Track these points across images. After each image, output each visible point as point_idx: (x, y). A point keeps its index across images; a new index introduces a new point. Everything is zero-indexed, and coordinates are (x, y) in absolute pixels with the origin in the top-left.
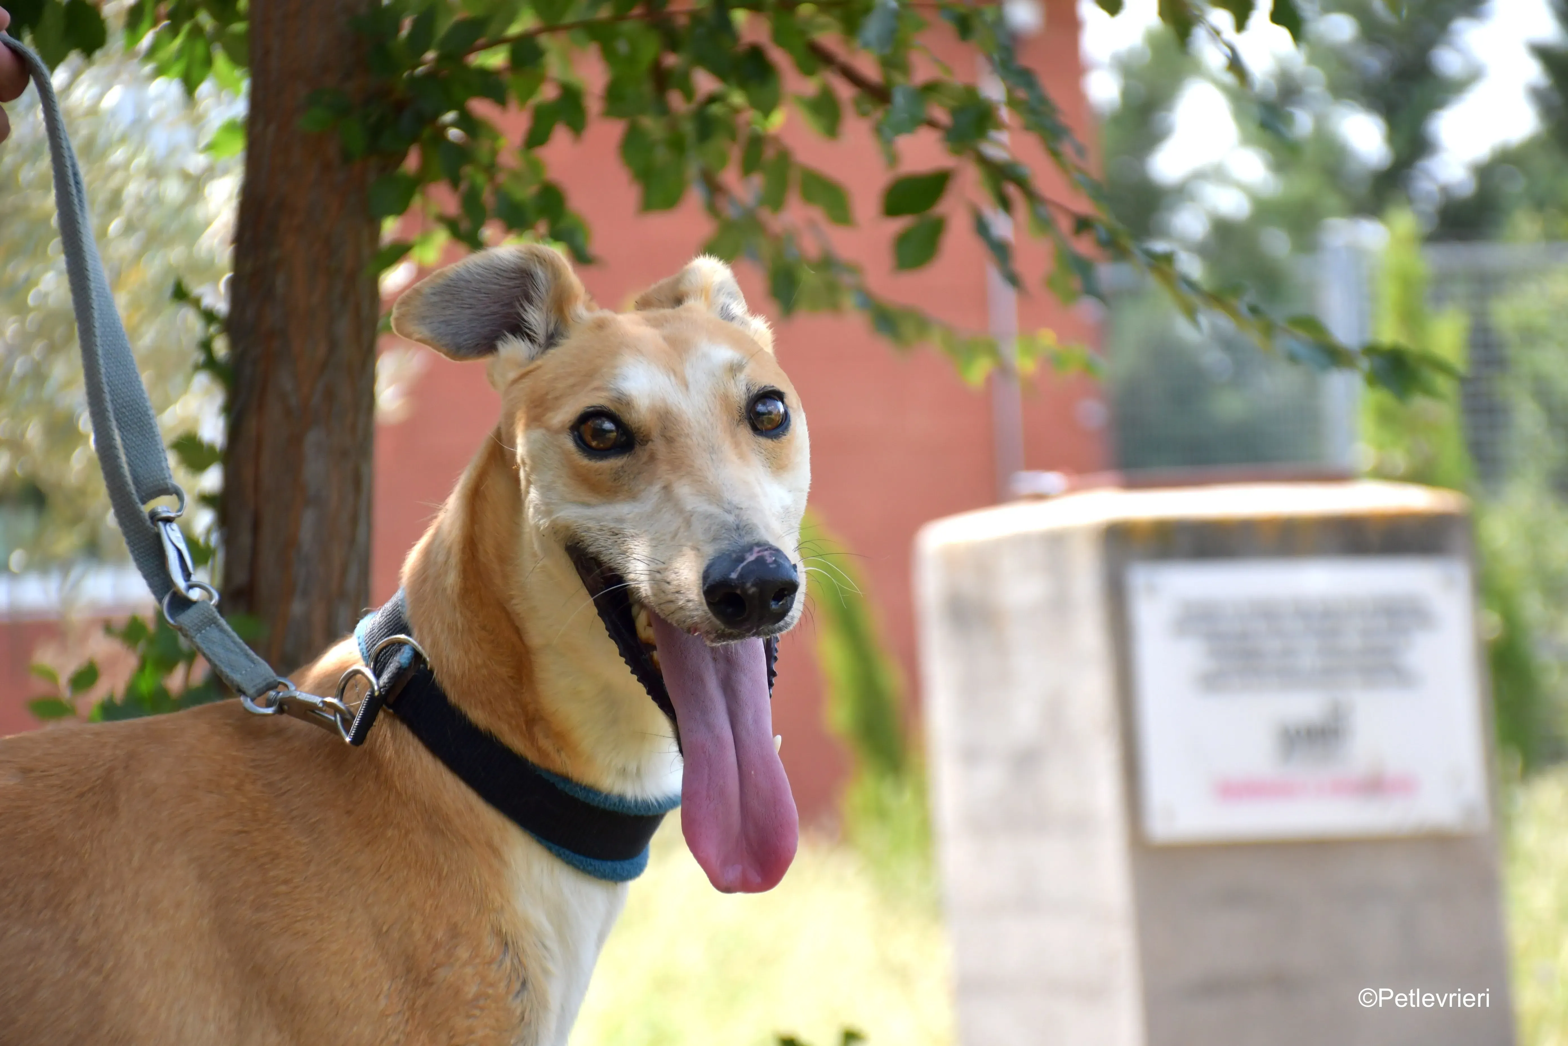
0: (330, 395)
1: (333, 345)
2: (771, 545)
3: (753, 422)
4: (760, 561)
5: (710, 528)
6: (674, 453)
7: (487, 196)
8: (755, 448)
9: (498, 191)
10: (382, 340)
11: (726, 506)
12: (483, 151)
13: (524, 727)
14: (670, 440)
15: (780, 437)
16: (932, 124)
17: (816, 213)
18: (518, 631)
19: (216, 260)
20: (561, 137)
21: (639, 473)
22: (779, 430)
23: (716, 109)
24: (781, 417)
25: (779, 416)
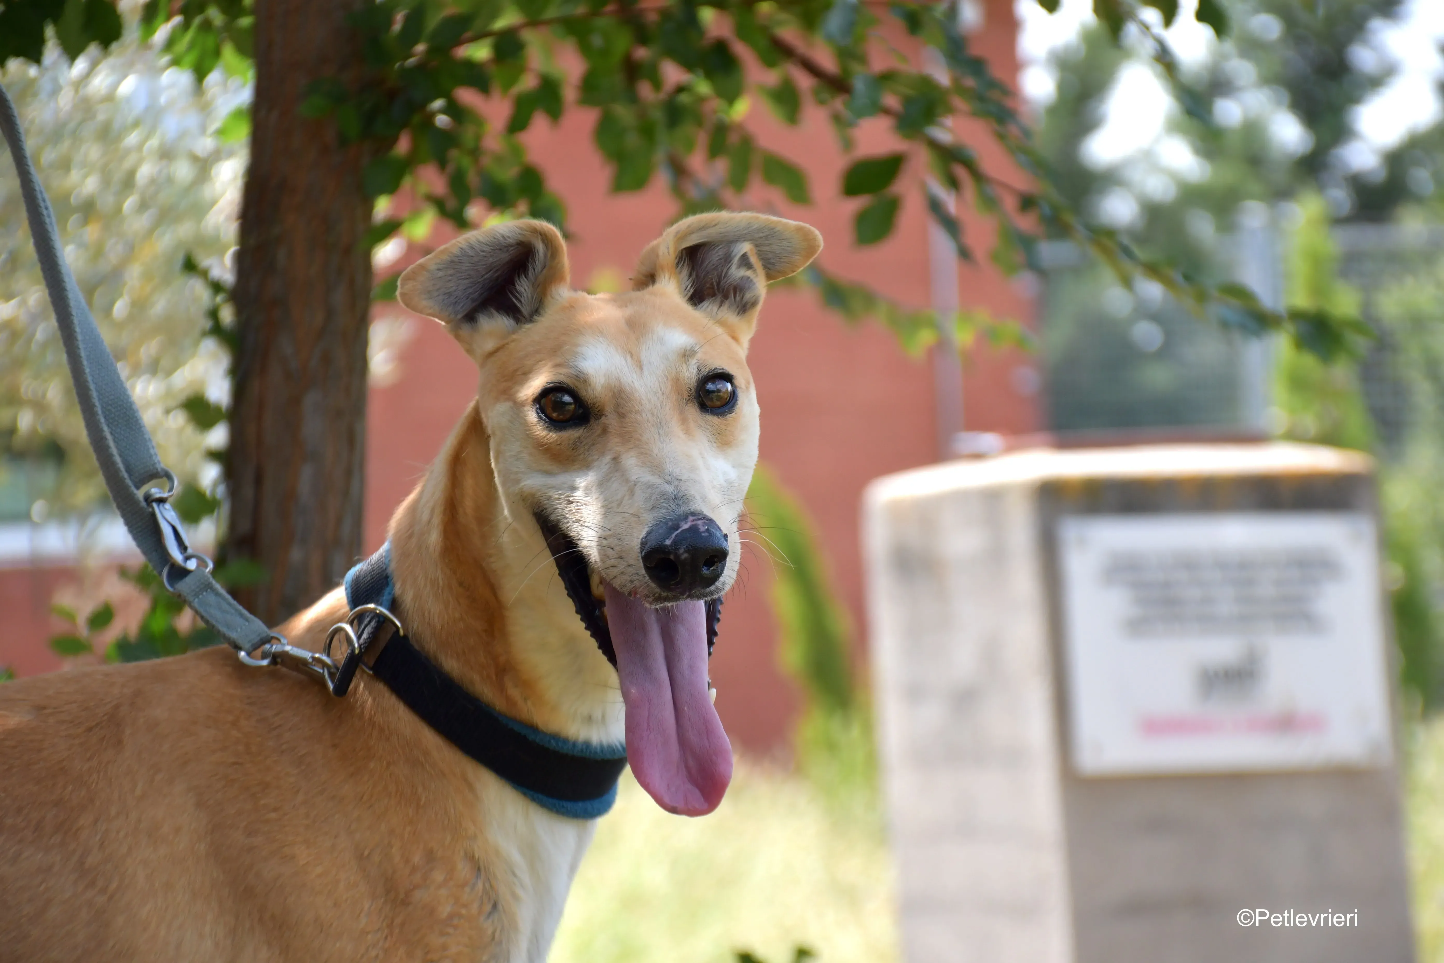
0: (327, 360)
1: (330, 314)
2: (705, 515)
3: (702, 400)
4: (694, 529)
5: (651, 497)
6: (625, 427)
7: (472, 178)
8: (702, 425)
9: (481, 171)
10: (376, 309)
11: (667, 477)
12: (468, 135)
13: (494, 677)
14: (622, 416)
15: (726, 415)
16: (887, 111)
17: (776, 195)
18: (493, 589)
19: (222, 235)
20: (540, 123)
21: (593, 445)
22: (726, 408)
23: (684, 98)
24: (729, 394)
25: (727, 394)
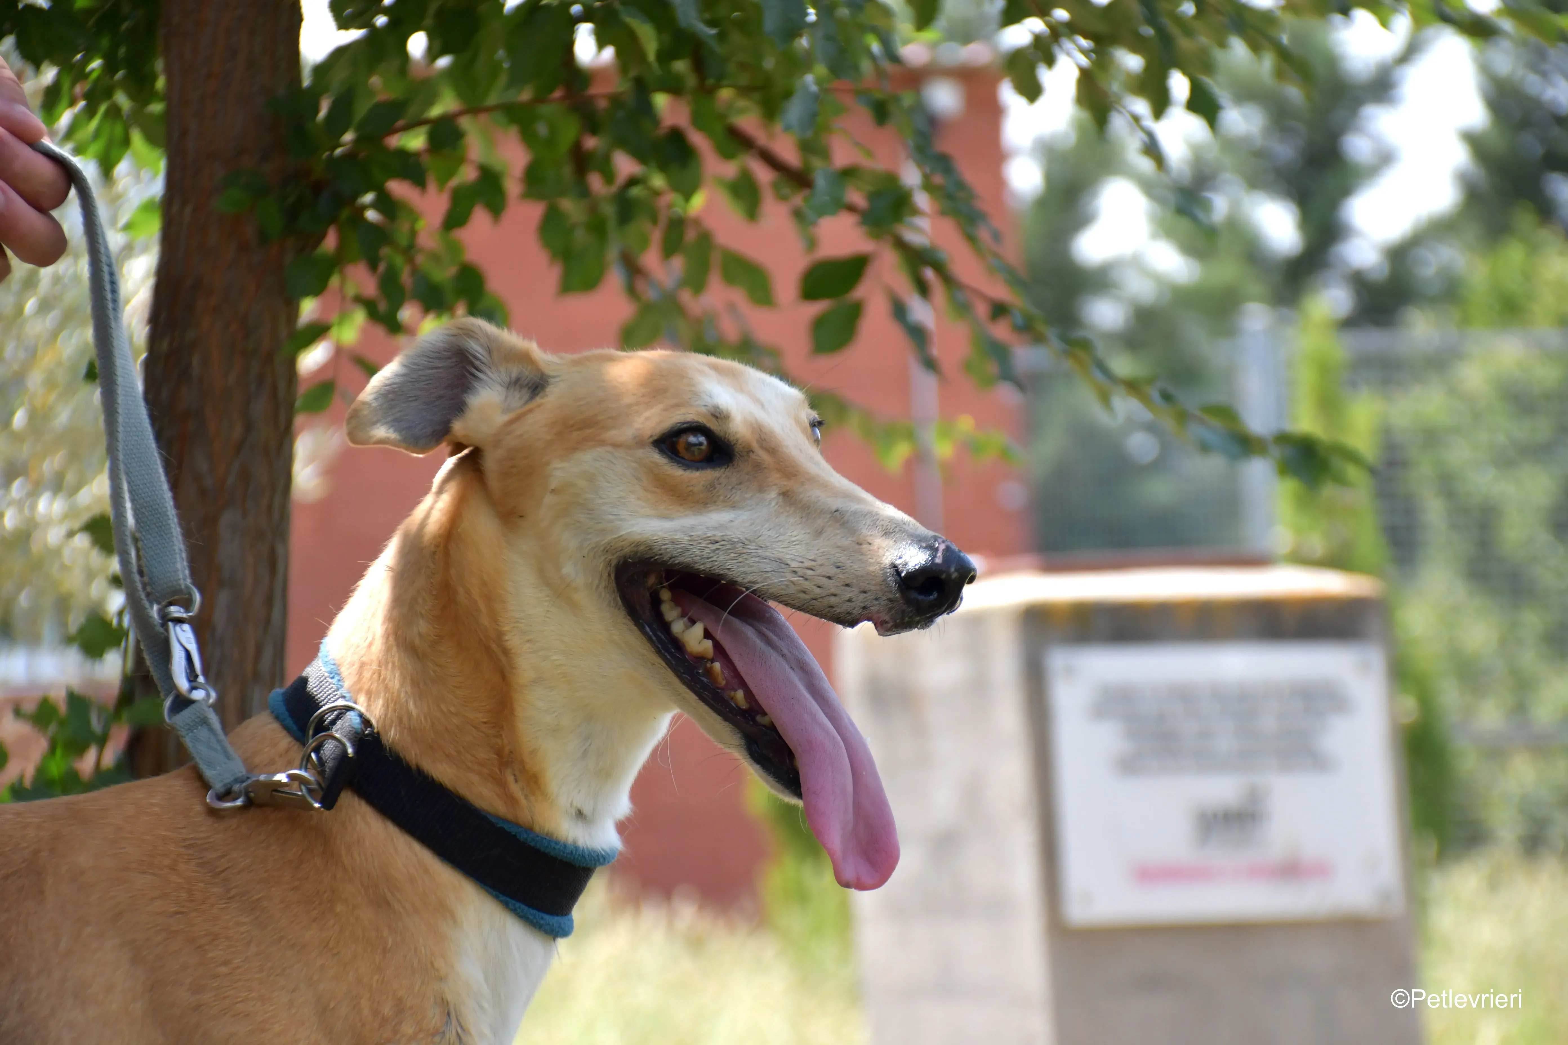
0: (245, 476)
1: (248, 427)
7: (405, 277)
9: (415, 270)
10: (299, 420)
12: (401, 233)
16: (851, 208)
17: (738, 296)
19: (133, 340)
20: (480, 218)
23: (636, 191)
